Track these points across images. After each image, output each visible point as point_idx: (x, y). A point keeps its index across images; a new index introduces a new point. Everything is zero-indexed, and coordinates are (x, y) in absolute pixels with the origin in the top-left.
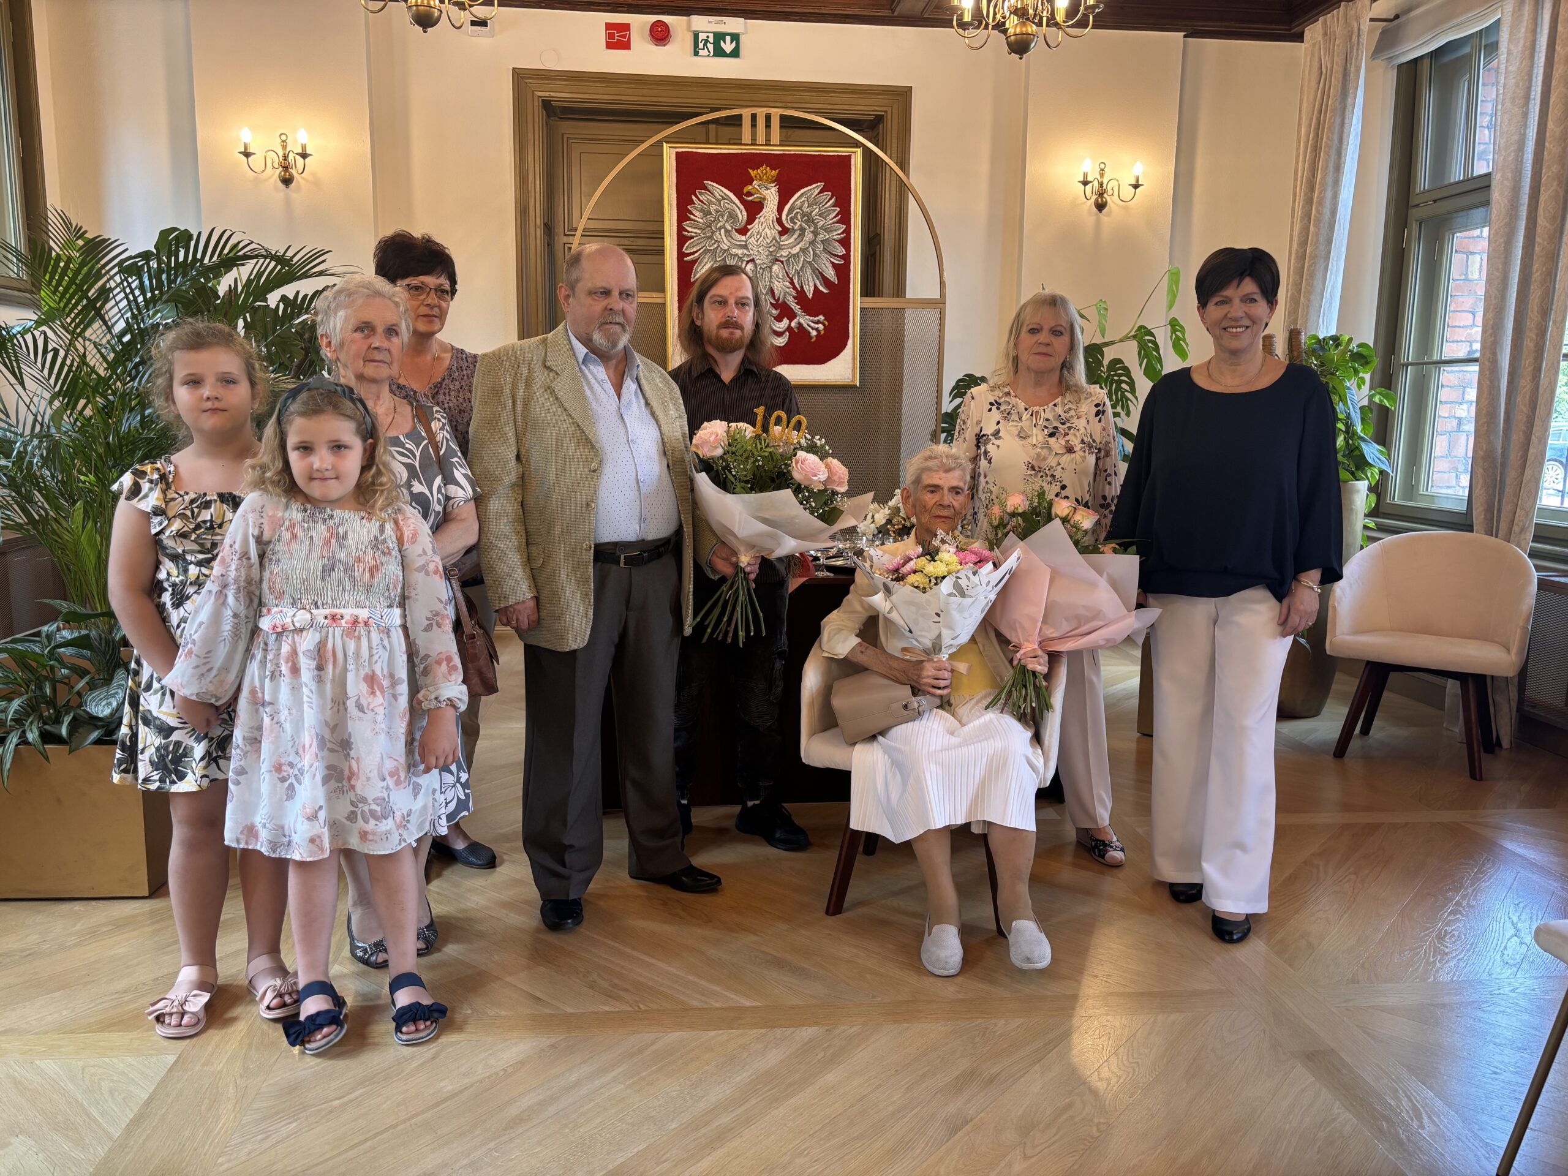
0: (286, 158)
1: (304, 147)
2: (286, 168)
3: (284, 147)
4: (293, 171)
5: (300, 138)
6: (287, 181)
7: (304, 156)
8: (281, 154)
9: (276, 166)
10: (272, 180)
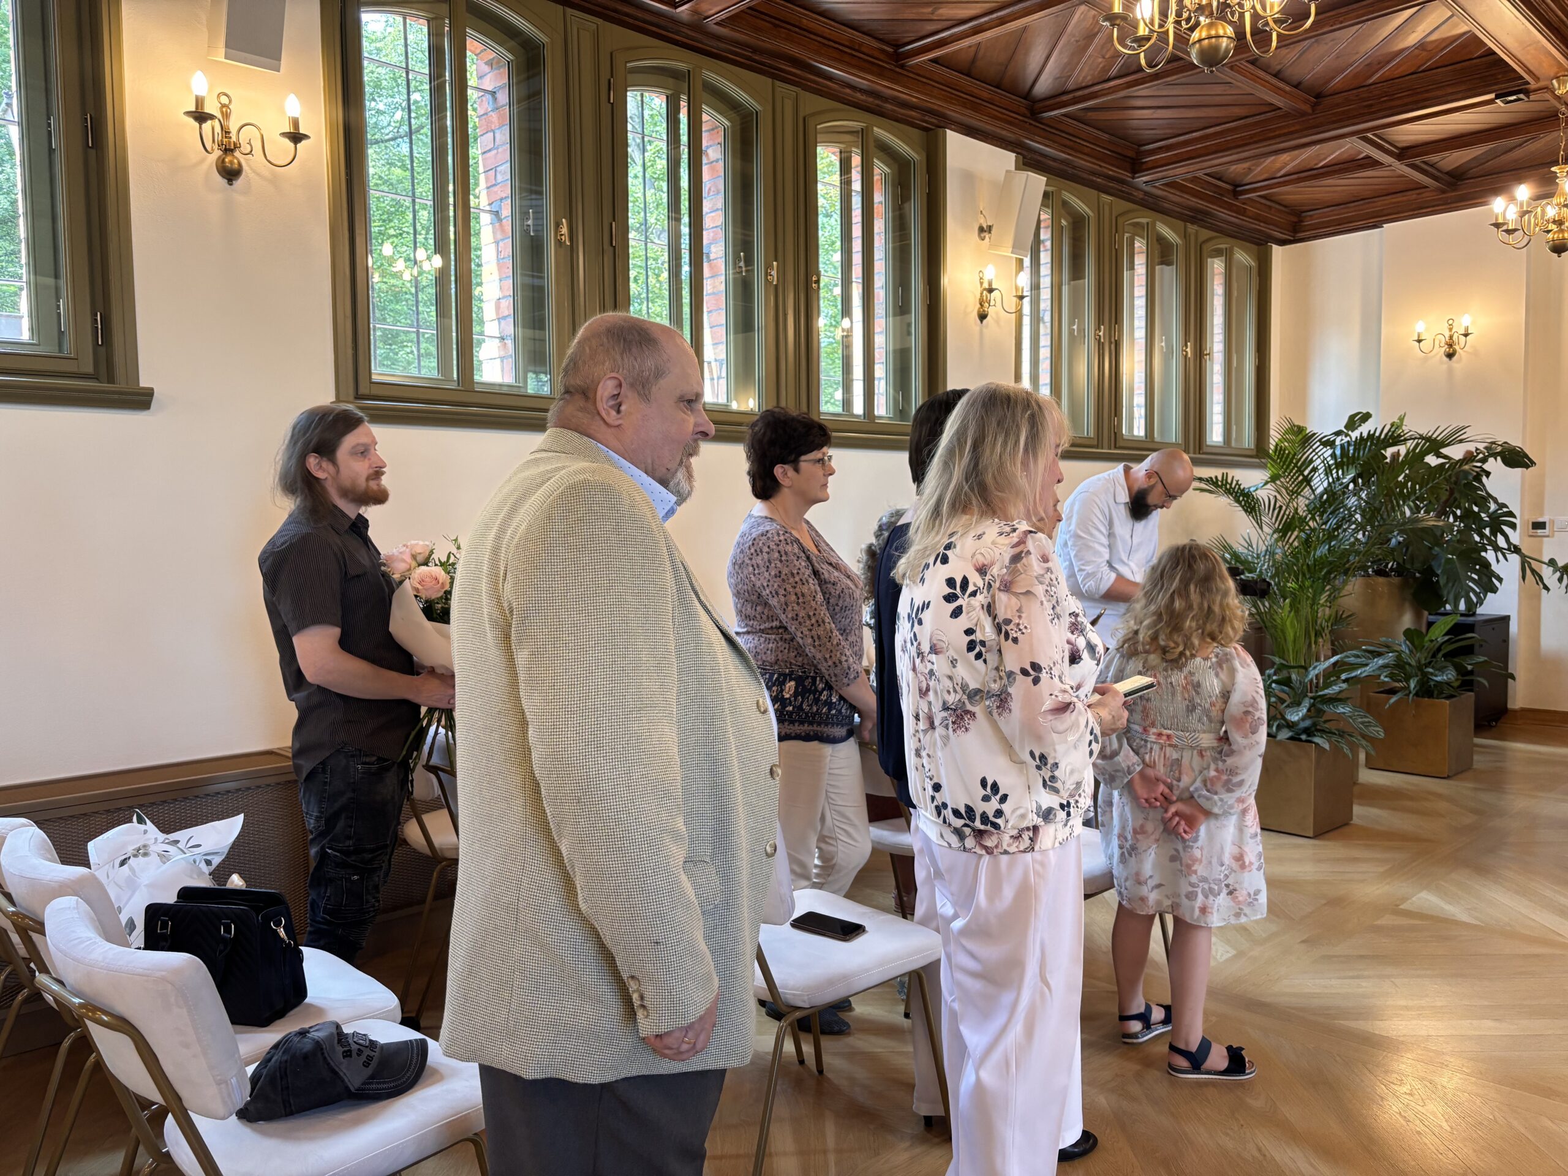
0: (1451, 337)
1: (1467, 329)
2: (1450, 346)
3: (1451, 330)
4: (1457, 347)
5: (1464, 321)
6: (1450, 356)
7: (1466, 335)
8: (1447, 334)
9: (1443, 344)
10: (1438, 357)
